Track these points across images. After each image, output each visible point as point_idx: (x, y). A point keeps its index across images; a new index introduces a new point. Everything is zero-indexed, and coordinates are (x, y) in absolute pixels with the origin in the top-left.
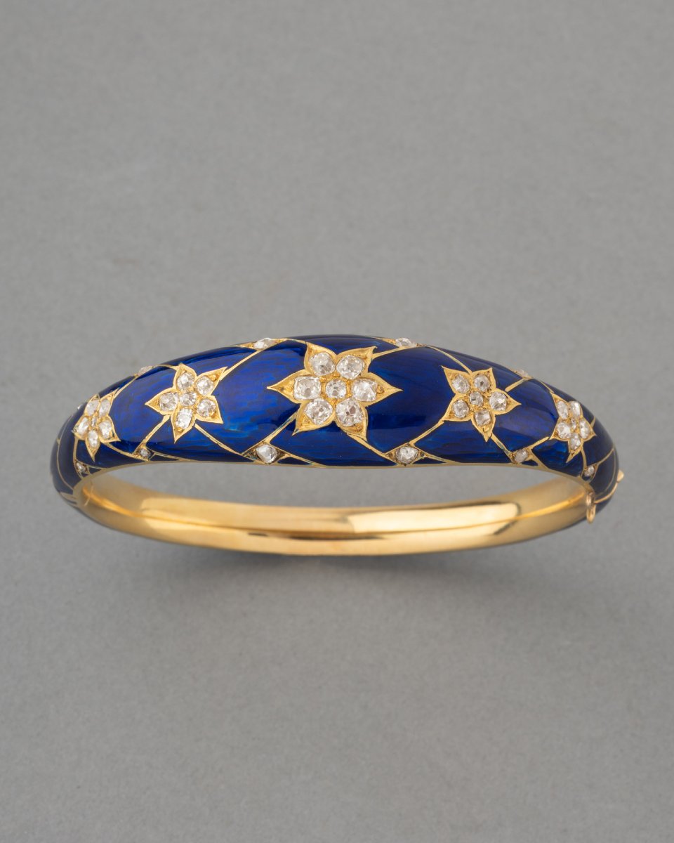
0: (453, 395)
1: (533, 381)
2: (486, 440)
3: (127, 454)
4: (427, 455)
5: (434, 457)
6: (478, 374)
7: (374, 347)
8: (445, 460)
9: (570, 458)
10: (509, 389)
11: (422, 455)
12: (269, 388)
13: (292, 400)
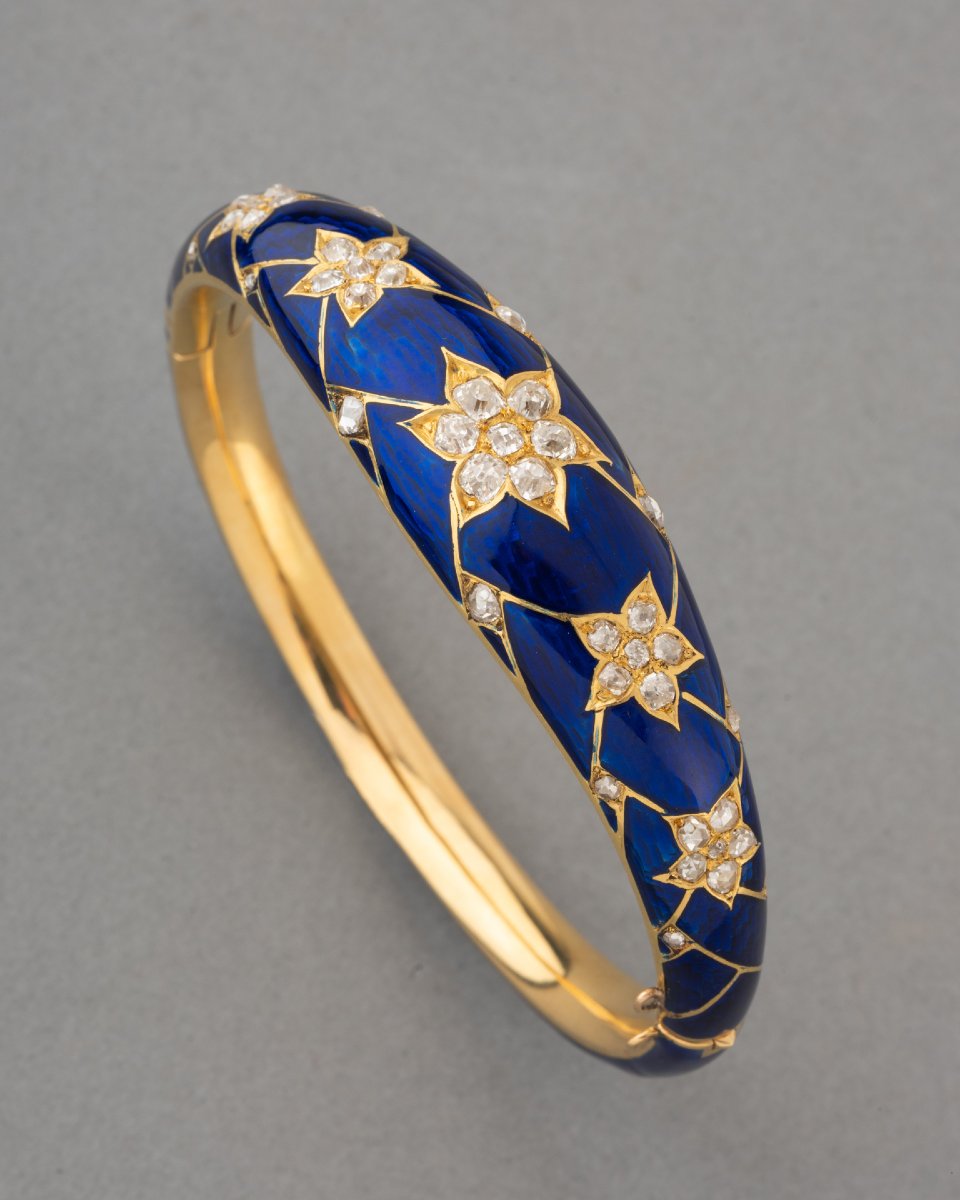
0: (617, 611)
1: (735, 743)
2: (588, 708)
3: (236, 265)
4: (502, 634)
5: (509, 649)
6: (678, 637)
7: (611, 463)
8: (517, 670)
9: (663, 878)
10: (687, 696)
11: (499, 626)
12: (444, 349)
13: (447, 390)
